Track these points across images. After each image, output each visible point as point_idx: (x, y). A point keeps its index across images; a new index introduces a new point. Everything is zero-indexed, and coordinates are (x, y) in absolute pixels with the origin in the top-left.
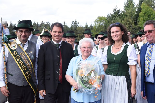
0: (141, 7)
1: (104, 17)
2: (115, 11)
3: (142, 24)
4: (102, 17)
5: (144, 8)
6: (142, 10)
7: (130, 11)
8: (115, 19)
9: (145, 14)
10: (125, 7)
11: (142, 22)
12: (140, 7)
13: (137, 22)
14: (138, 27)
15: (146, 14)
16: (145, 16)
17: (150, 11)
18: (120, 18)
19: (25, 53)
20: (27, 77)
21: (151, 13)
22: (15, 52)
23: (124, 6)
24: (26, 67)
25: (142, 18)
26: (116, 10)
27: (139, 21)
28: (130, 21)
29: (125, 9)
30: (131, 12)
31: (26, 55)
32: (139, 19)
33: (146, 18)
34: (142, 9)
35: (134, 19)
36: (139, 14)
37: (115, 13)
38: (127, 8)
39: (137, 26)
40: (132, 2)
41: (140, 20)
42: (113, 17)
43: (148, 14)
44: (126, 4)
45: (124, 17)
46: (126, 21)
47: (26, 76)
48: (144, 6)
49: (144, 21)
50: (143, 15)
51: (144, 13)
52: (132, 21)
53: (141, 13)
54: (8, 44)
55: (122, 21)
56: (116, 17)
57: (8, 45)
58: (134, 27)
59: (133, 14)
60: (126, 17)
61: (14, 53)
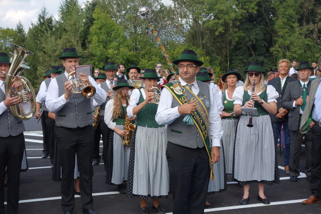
0: (94, 16)
1: (12, 29)
2: (42, 21)
3: (96, 49)
4: (8, 29)
5: (98, 19)
6: (96, 21)
7: (73, 21)
8: (42, 36)
9: (100, 29)
10: (62, 14)
11: (97, 44)
12: (92, 16)
13: (87, 44)
14: (89, 53)
15: (103, 30)
16: (101, 33)
17: (110, 23)
18: (53, 33)
19: (197, 99)
20: (203, 135)
21: (111, 27)
22: (184, 98)
23: (61, 11)
24: (202, 119)
25: (95, 36)
26: (43, 18)
27: (90, 42)
28: (73, 40)
29: (62, 18)
30: (75, 24)
31: (199, 101)
32: (90, 38)
33: (103, 37)
34: (94, 20)
35: (80, 37)
36: (90, 30)
37: (42, 24)
38: (66, 16)
39: (86, 52)
40: (75, 4)
41: (92, 40)
42: (39, 32)
43: (107, 29)
44: (64, 7)
45: (61, 33)
46: (65, 41)
47: (202, 132)
48: (98, 13)
49: (100, 43)
50: (98, 31)
51: (99, 27)
52: (77, 41)
53: (94, 26)
54: (171, 87)
55: (58, 42)
56: (46, 32)
57: (171, 89)
58: (80, 53)
59: (79, 29)
60: (65, 34)
61: (182, 99)
